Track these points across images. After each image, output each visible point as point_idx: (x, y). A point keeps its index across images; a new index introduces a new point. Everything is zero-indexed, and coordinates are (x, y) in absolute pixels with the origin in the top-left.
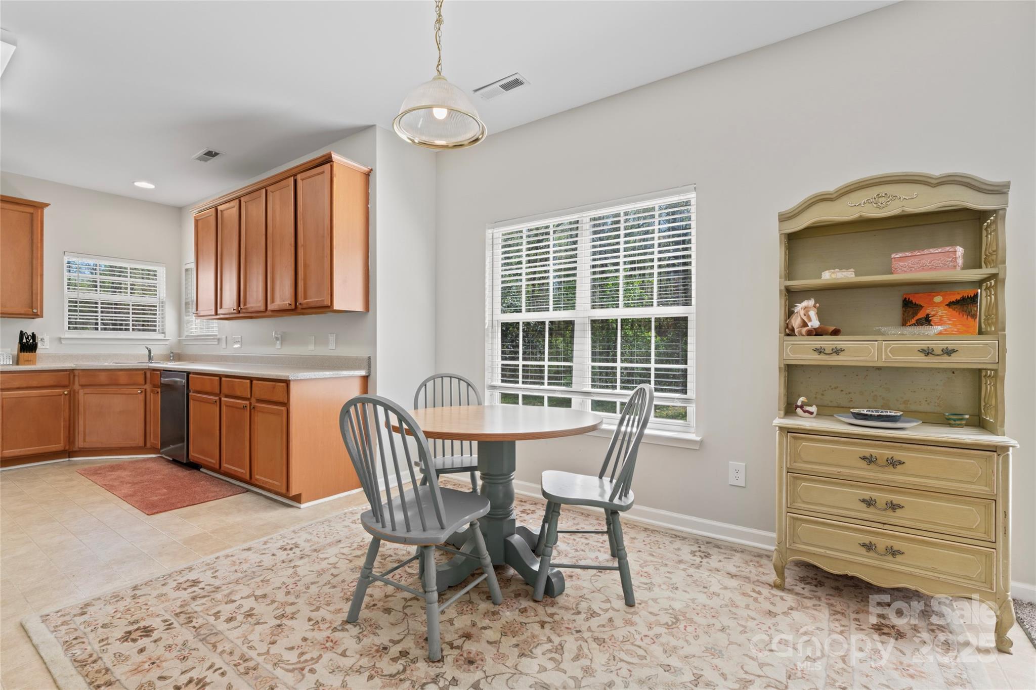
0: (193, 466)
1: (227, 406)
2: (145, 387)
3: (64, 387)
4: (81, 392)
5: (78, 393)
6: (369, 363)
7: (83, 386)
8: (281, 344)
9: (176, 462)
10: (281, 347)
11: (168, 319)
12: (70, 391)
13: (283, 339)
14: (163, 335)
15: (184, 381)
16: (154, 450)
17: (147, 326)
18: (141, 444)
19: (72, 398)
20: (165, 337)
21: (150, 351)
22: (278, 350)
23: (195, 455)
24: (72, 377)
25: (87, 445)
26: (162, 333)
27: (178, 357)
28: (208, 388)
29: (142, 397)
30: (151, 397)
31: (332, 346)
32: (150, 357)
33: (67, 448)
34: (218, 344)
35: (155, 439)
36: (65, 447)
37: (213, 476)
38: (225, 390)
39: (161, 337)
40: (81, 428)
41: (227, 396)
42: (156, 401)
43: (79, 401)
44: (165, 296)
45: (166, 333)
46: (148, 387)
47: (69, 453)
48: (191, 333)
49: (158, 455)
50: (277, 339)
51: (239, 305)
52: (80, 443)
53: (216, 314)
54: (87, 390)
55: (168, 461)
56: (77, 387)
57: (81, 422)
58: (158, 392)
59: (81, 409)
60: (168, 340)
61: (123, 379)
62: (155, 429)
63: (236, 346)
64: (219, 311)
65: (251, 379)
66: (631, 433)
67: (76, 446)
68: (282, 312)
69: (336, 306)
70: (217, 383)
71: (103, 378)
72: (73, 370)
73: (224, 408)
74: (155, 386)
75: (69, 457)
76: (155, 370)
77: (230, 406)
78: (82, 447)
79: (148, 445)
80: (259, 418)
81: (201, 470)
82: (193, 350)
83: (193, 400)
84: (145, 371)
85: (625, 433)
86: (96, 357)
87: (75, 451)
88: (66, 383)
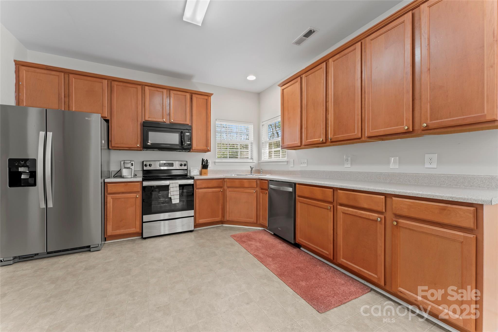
0: (296, 245)
3: (221, 187)
4: (228, 190)
5: (226, 191)
7: (228, 187)
8: (351, 164)
9: (277, 236)
10: (351, 166)
11: (253, 151)
12: (223, 189)
13: (353, 160)
14: (252, 160)
18: (255, 221)
19: (224, 193)
20: (253, 161)
21: (252, 169)
22: (347, 168)
23: (302, 240)
24: (223, 182)
25: (230, 219)
26: (252, 159)
29: (255, 195)
31: (432, 165)
32: (251, 172)
33: (222, 220)
34: (287, 164)
35: (263, 220)
36: (221, 220)
37: (324, 262)
39: (251, 161)
40: (228, 210)
42: (265, 198)
43: (226, 195)
44: (253, 139)
45: (254, 159)
46: (258, 189)
47: (222, 222)
48: (265, 158)
49: (263, 229)
50: (347, 160)
51: (326, 136)
52: (227, 218)
53: (301, 145)
54: (230, 189)
55: (271, 234)
56: (225, 187)
57: (228, 207)
58: (266, 193)
59: (228, 199)
60: (254, 162)
61: (246, 184)
62: (264, 214)
63: (303, 165)
65: (388, 196)
67: (225, 219)
72: (224, 178)
74: (263, 189)
75: (222, 224)
76: (263, 180)
77: (345, 213)
78: (228, 220)
79: (259, 222)
81: (301, 248)
83: (300, 202)
84: (257, 180)
87: (225, 221)
88: (222, 185)
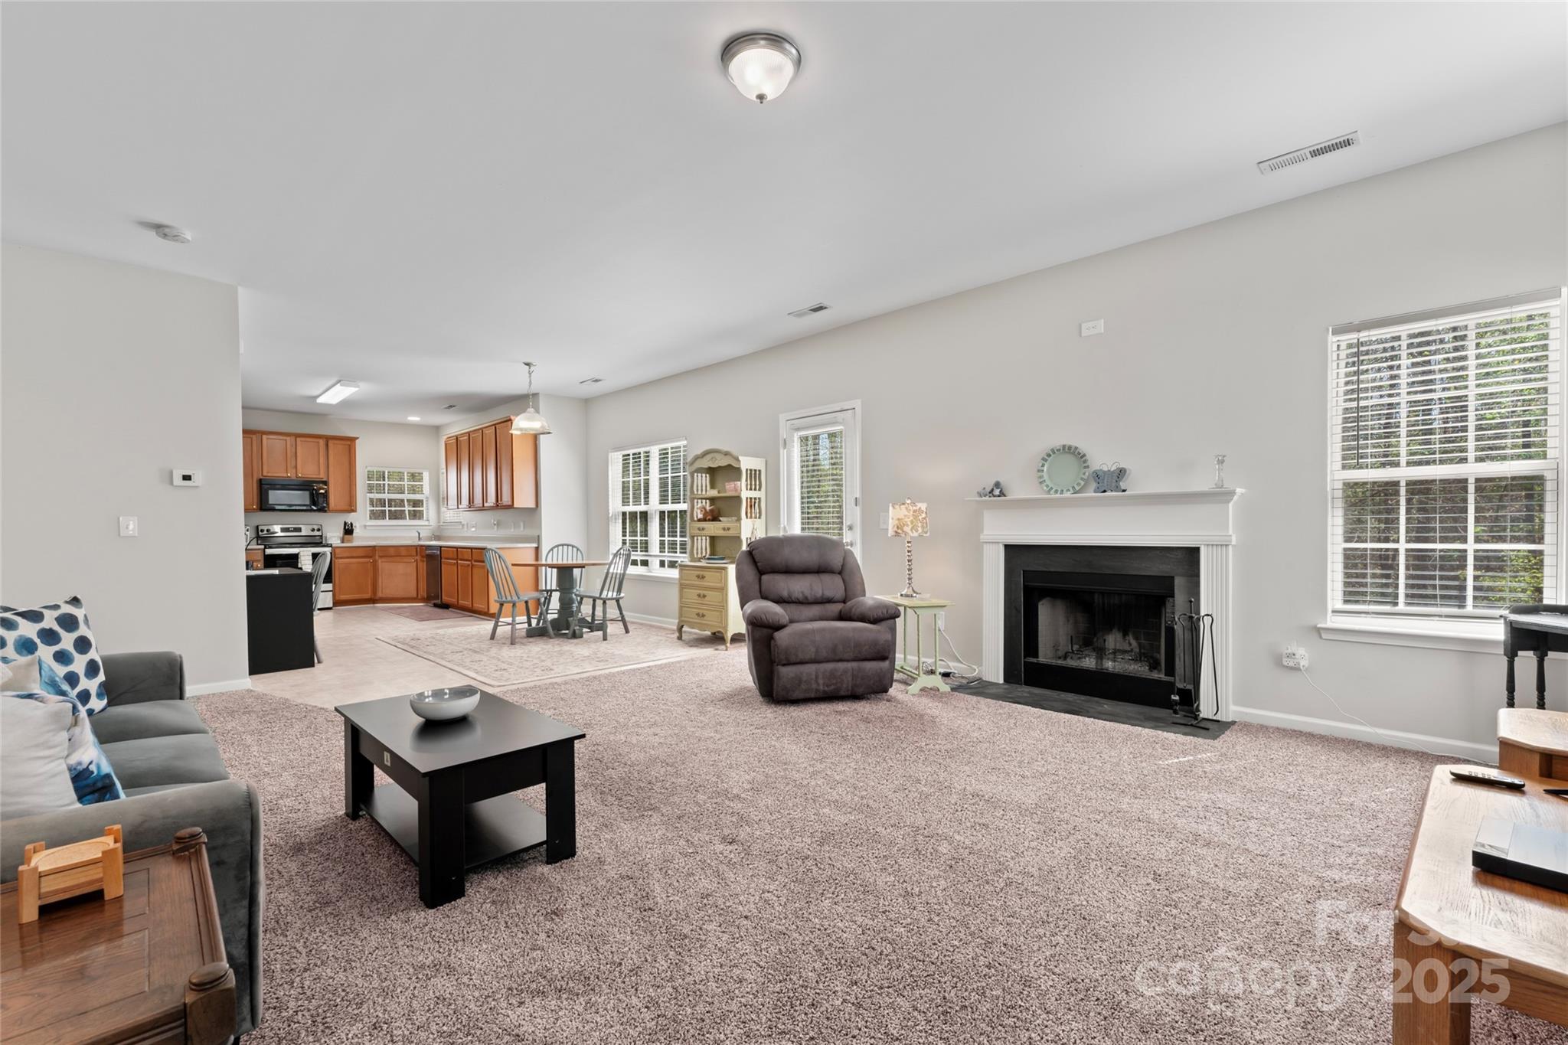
0: (445, 606)
1: (462, 566)
2: (416, 558)
3: (371, 557)
4: (380, 561)
5: (378, 561)
6: (538, 539)
7: (381, 557)
8: (498, 528)
9: (436, 605)
10: (497, 530)
11: (429, 510)
12: (373, 560)
13: (498, 524)
15: (439, 552)
16: (423, 600)
17: (416, 515)
18: (415, 596)
19: (375, 565)
20: (429, 523)
21: (419, 534)
22: (495, 532)
23: (446, 599)
24: (374, 550)
25: (384, 596)
26: (427, 520)
27: (438, 538)
28: (451, 556)
29: (415, 564)
30: (420, 564)
31: (512, 530)
32: (419, 539)
34: (463, 528)
35: (423, 593)
36: (371, 597)
37: (455, 611)
38: (460, 557)
39: (427, 523)
40: (380, 585)
41: (461, 560)
42: (423, 566)
43: (378, 567)
44: (427, 494)
45: (430, 520)
46: (418, 558)
47: (373, 600)
48: (444, 520)
49: (425, 604)
50: (495, 525)
51: (470, 503)
52: (380, 594)
53: (458, 508)
54: (383, 560)
55: (431, 606)
56: (377, 557)
57: (380, 580)
58: (424, 560)
59: (380, 572)
60: (431, 525)
61: (404, 552)
62: (423, 585)
63: (473, 529)
64: (460, 506)
65: (471, 549)
66: (617, 574)
67: (378, 596)
68: (491, 508)
69: (515, 506)
70: (455, 552)
71: (392, 552)
72: (374, 547)
73: (459, 567)
74: (422, 557)
75: (374, 604)
76: (422, 546)
78: (381, 597)
79: (419, 597)
80: (475, 571)
81: (450, 609)
82: (447, 534)
83: (444, 562)
84: (416, 547)
85: (613, 574)
86: (386, 538)
87: (376, 600)
88: (371, 555)
